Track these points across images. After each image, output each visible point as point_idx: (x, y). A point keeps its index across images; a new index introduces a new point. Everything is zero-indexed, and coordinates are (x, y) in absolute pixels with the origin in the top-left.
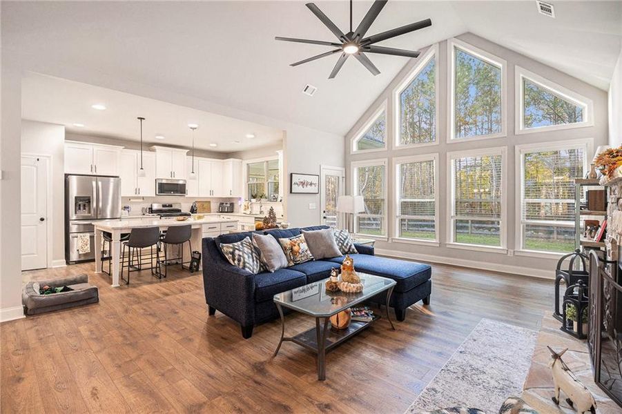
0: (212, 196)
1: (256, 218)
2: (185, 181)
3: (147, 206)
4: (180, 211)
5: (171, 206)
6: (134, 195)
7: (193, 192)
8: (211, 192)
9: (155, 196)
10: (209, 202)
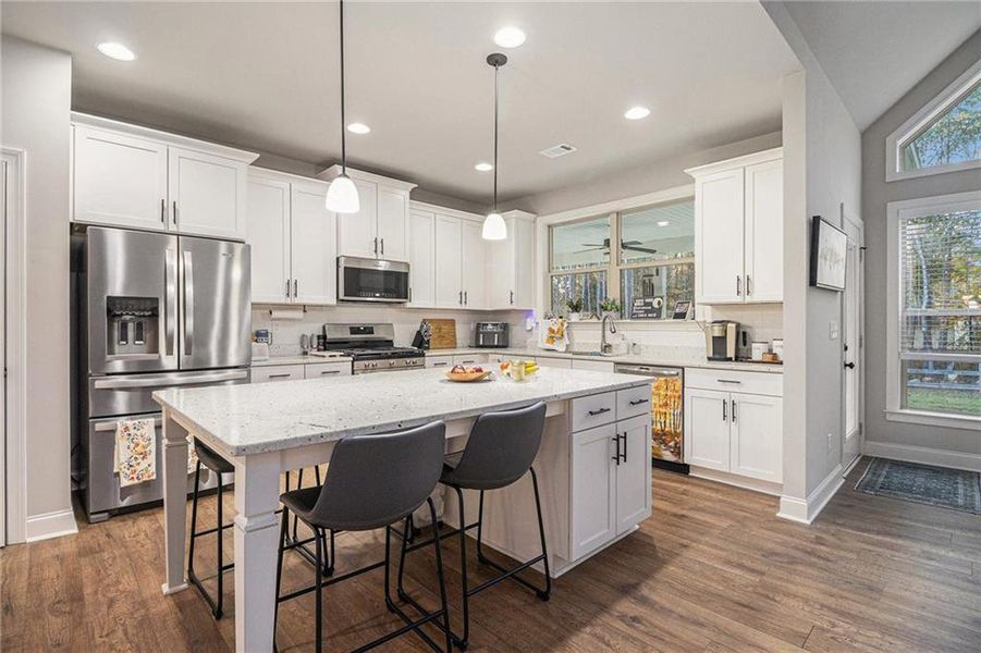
0: (463, 307)
1: (617, 363)
2: (407, 265)
3: (314, 329)
4: (390, 343)
5: (369, 330)
6: (283, 300)
7: (424, 295)
8: (463, 296)
9: (334, 302)
10: (452, 322)
